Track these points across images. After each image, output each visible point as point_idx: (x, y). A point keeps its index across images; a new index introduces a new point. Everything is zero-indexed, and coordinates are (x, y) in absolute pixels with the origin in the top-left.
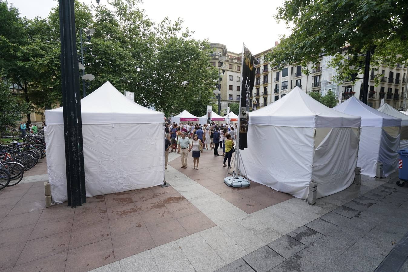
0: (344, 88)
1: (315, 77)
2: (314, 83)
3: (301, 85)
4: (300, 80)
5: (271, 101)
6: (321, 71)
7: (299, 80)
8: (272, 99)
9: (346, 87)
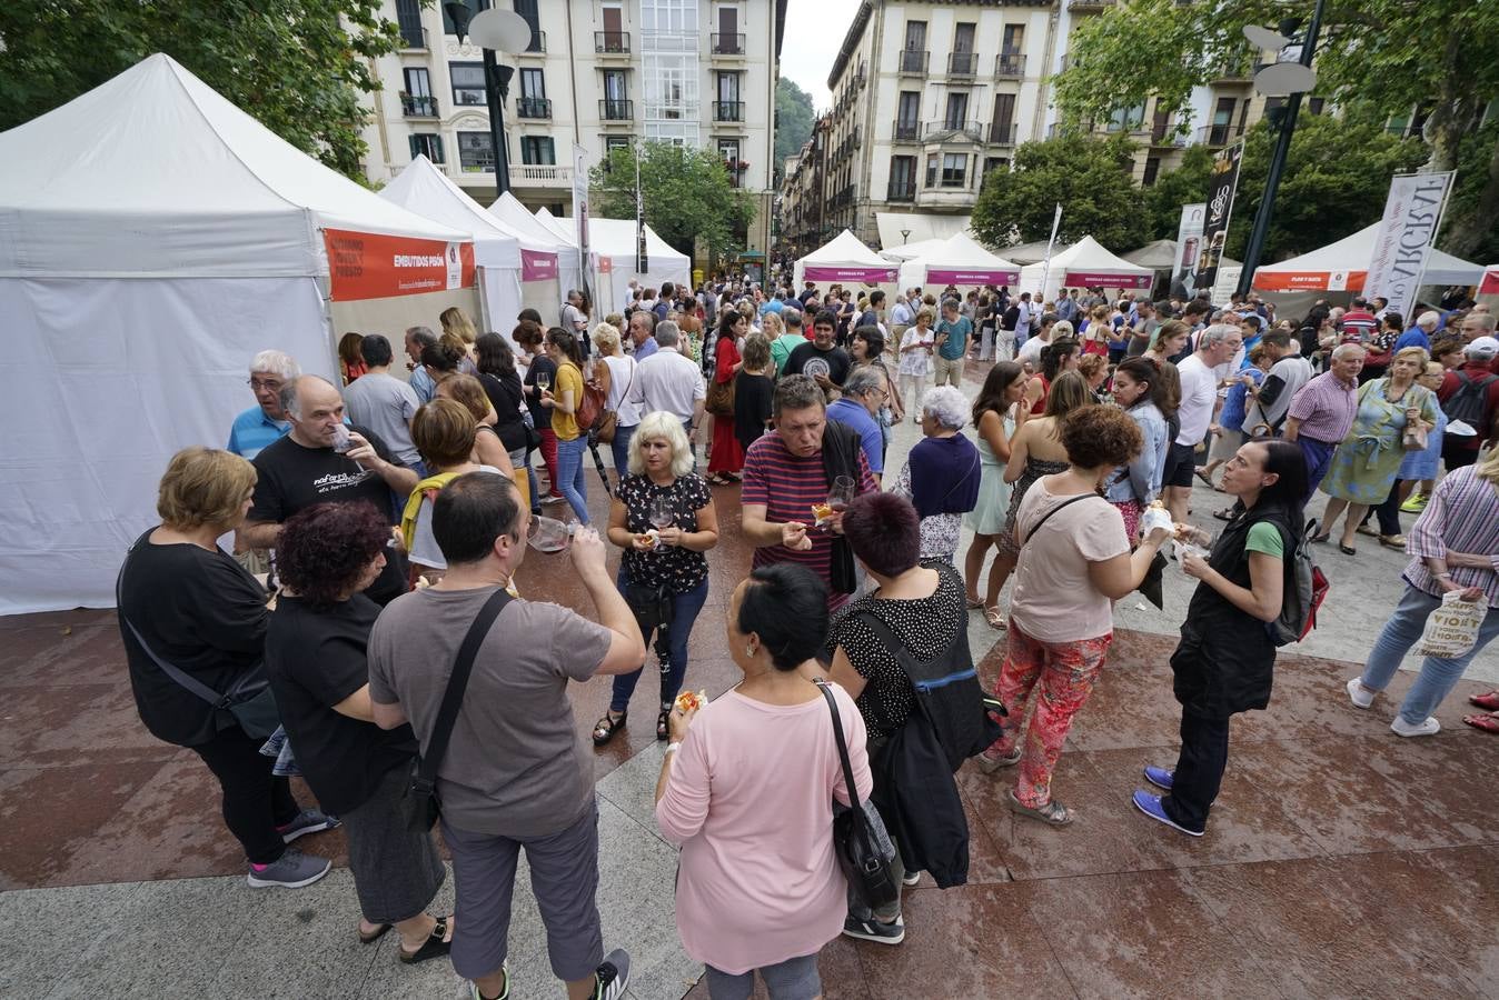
0: (716, 141)
1: (607, 73)
2: (606, 100)
3: (548, 97)
4: (537, 75)
5: (387, 159)
6: (628, 50)
7: (532, 70)
8: (392, 148)
9: (723, 142)
